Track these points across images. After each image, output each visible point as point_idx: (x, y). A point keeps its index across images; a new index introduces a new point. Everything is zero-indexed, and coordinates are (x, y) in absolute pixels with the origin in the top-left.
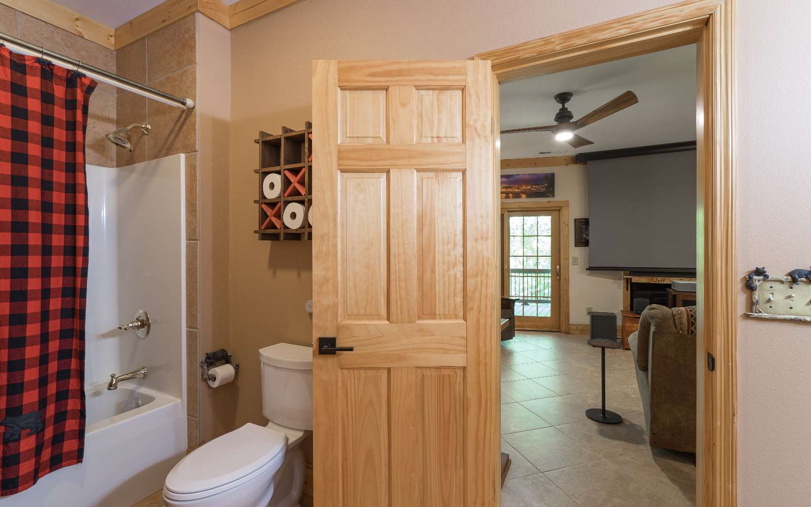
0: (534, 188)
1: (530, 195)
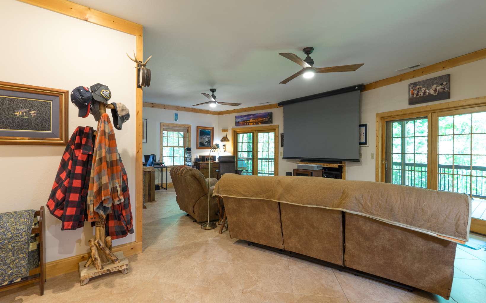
0: (264, 119)
1: (263, 123)
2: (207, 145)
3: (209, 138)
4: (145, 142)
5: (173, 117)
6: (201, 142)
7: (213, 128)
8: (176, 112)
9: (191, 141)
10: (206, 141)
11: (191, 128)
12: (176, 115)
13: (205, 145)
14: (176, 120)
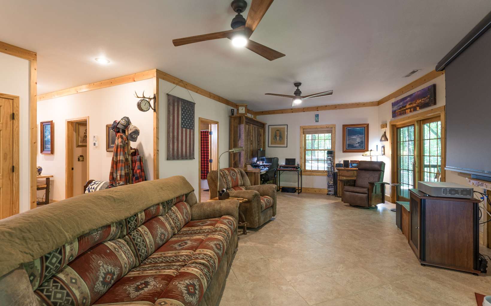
0: (424, 100)
1: (421, 107)
2: (359, 147)
3: (361, 138)
4: (286, 146)
5: (313, 118)
6: (349, 143)
7: (368, 125)
8: (316, 112)
9: (336, 143)
10: (357, 142)
11: (335, 128)
12: (317, 116)
13: (356, 147)
14: (317, 121)
